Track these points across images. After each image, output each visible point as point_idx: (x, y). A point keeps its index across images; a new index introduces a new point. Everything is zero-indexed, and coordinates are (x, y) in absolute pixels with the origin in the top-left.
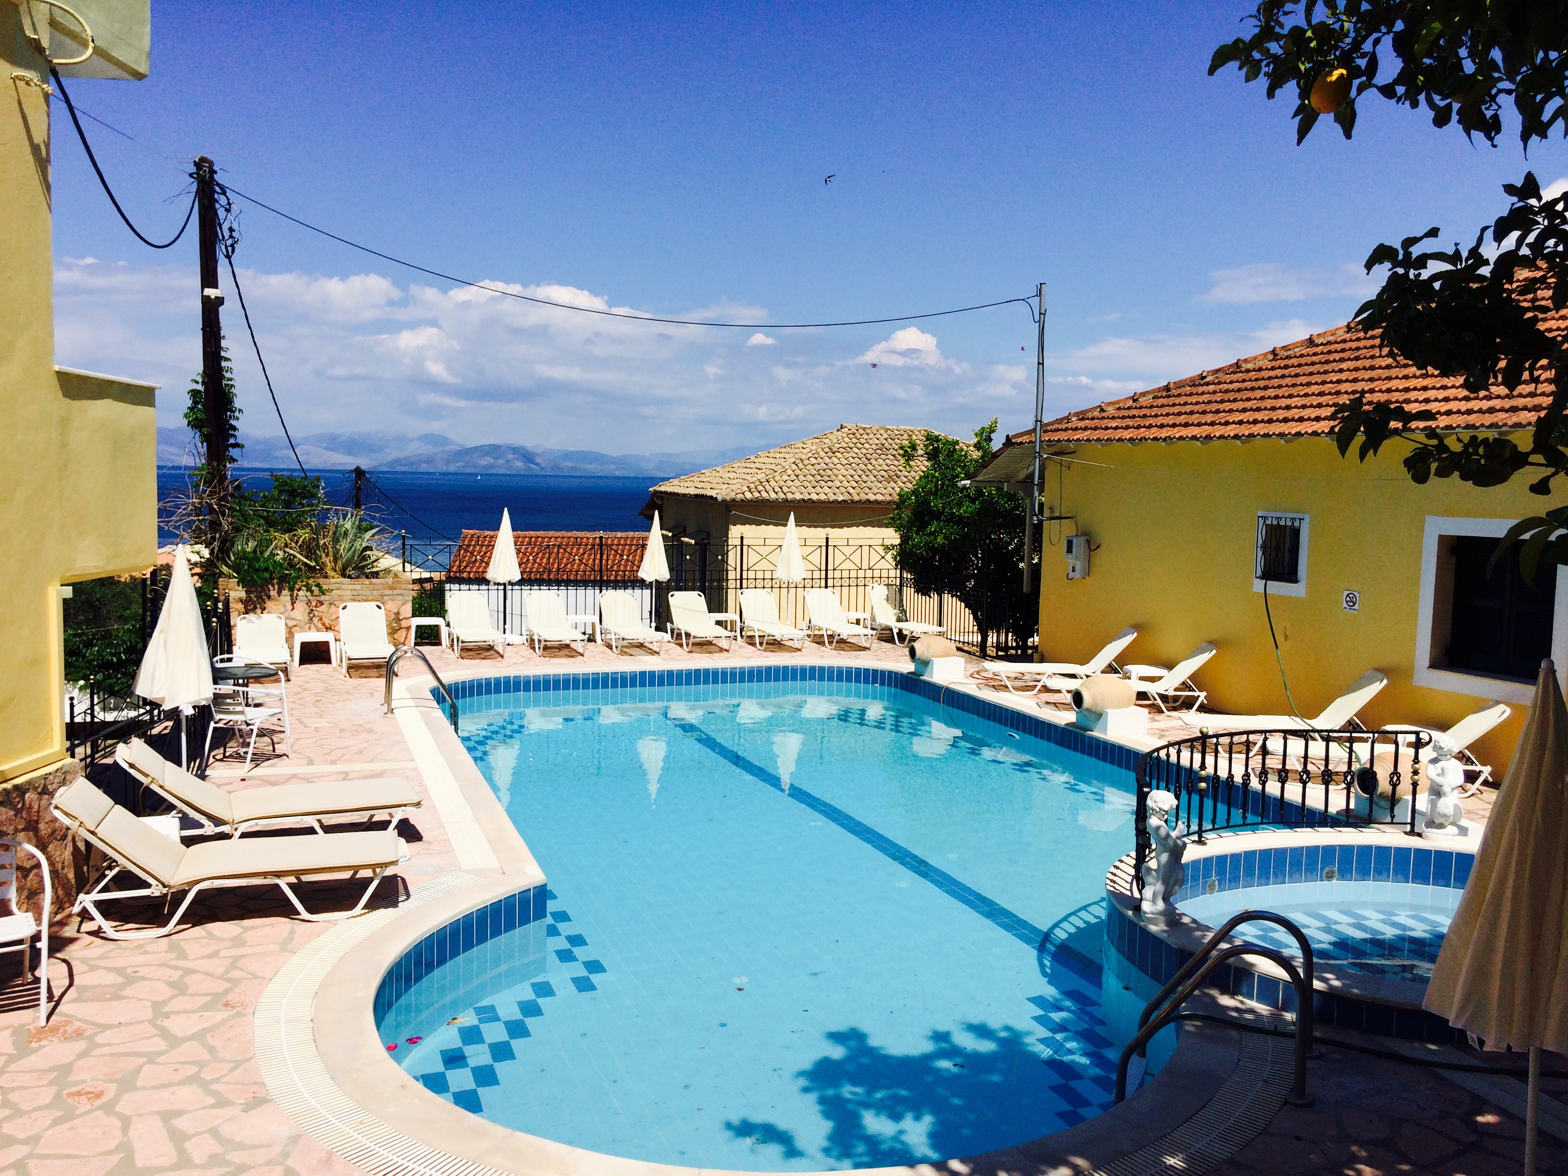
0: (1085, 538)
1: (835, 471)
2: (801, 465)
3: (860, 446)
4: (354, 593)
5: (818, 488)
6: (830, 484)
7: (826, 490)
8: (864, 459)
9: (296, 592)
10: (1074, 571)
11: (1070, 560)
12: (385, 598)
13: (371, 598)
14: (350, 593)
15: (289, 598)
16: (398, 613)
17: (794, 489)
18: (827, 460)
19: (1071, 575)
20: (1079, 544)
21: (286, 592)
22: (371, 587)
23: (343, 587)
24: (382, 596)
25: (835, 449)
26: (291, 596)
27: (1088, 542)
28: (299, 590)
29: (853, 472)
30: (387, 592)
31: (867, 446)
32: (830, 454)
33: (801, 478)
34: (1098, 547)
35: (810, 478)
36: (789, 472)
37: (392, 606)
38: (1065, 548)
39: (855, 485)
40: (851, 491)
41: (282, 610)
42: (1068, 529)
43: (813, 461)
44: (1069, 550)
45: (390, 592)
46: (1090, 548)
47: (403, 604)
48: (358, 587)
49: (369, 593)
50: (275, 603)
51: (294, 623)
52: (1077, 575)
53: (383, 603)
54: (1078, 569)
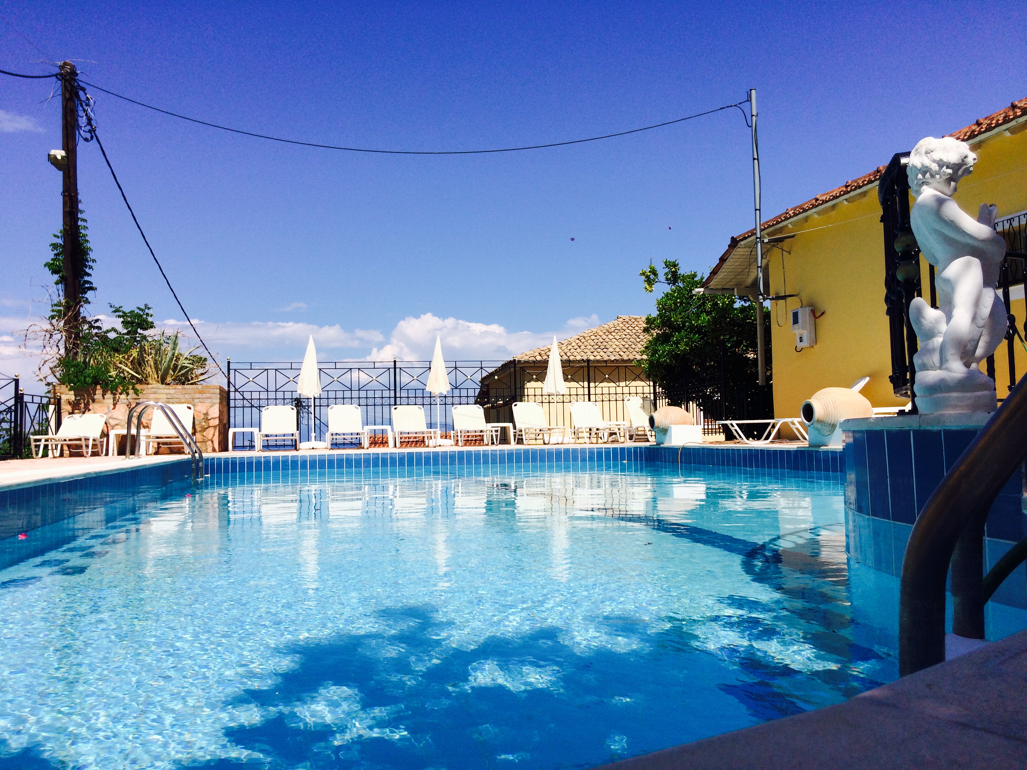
0: (811, 308)
1: (610, 343)
2: (583, 340)
3: (630, 328)
4: (169, 396)
5: (596, 352)
6: (605, 350)
7: (602, 354)
8: (634, 335)
9: (117, 396)
10: (801, 341)
11: (798, 331)
12: (196, 401)
13: (183, 401)
14: (165, 396)
15: (111, 401)
16: (206, 414)
17: (575, 354)
18: (604, 337)
19: (800, 345)
20: (804, 315)
21: (109, 395)
22: (184, 391)
23: (160, 391)
24: (193, 399)
25: (610, 331)
26: (114, 399)
27: (813, 312)
28: (121, 394)
29: (624, 343)
30: (197, 396)
31: (636, 328)
32: (607, 333)
33: (583, 347)
34: (823, 313)
35: (589, 347)
36: (573, 344)
37: (202, 408)
38: (792, 321)
39: (626, 350)
40: (622, 353)
41: (106, 411)
42: (793, 304)
43: (593, 337)
44: (796, 321)
45: (200, 396)
46: (814, 316)
47: (211, 406)
48: (172, 391)
49: (181, 396)
50: (100, 405)
51: (116, 422)
52: (805, 344)
53: (194, 405)
54: (805, 339)
